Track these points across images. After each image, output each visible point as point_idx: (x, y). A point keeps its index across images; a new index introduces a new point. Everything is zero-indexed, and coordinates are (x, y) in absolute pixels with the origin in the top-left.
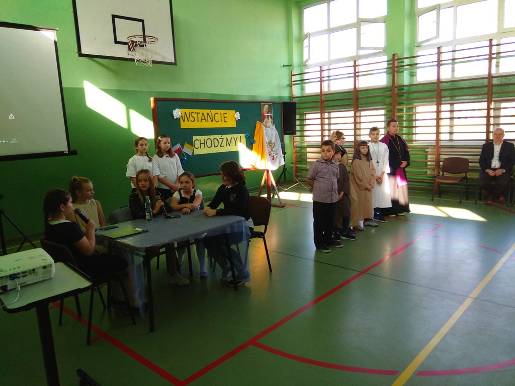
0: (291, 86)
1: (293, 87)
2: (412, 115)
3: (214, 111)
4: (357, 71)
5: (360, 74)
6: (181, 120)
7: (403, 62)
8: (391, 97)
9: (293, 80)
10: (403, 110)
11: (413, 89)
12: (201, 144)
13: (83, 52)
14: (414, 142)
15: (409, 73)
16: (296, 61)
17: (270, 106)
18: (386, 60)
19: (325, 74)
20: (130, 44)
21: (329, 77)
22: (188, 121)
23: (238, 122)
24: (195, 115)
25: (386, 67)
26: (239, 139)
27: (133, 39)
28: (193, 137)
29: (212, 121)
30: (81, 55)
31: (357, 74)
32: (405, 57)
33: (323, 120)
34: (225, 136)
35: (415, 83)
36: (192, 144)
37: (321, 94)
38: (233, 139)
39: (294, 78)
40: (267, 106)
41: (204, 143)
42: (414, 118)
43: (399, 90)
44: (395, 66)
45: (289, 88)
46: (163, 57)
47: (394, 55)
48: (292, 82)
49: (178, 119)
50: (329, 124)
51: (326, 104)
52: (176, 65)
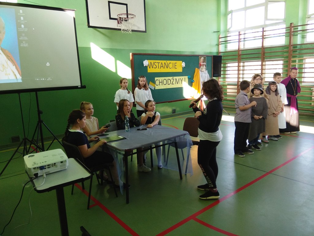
0: (218, 45)
1: (220, 46)
2: (302, 64)
3: (168, 62)
4: (264, 35)
5: (266, 37)
6: (148, 67)
7: (298, 28)
8: (287, 52)
9: (220, 41)
10: (296, 61)
11: (304, 47)
12: (160, 82)
13: (91, 25)
14: (303, 83)
15: (301, 36)
16: (222, 28)
17: (205, 58)
18: (285, 27)
19: (242, 37)
20: (119, 19)
21: (244, 39)
22: (153, 68)
23: (183, 68)
24: (157, 64)
25: (285, 32)
26: (184, 79)
27: (120, 16)
28: (155, 78)
29: (167, 68)
30: (89, 27)
31: (264, 37)
32: (299, 25)
33: (239, 67)
34: (175, 78)
35: (305, 43)
36: (154, 82)
37: (239, 50)
38: (180, 79)
39: (221, 40)
40: (203, 58)
41: (162, 82)
42: (303, 67)
43: (293, 47)
44: (291, 31)
45: (217, 46)
46: (138, 27)
47: (291, 24)
48: (219, 42)
49: (146, 67)
50: (243, 70)
51: (242, 57)
52: (146, 32)
